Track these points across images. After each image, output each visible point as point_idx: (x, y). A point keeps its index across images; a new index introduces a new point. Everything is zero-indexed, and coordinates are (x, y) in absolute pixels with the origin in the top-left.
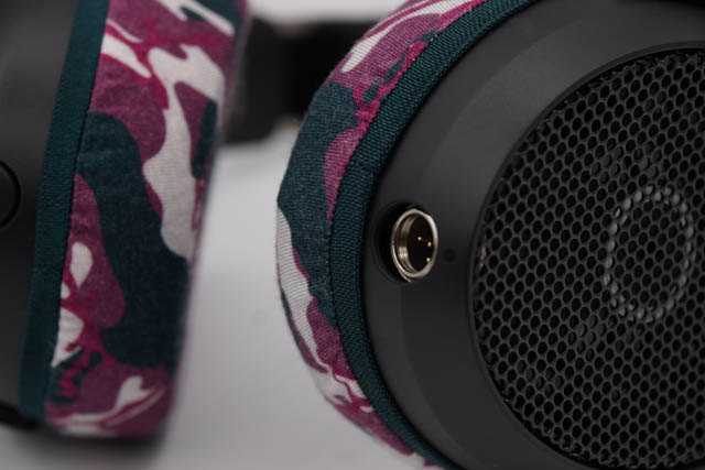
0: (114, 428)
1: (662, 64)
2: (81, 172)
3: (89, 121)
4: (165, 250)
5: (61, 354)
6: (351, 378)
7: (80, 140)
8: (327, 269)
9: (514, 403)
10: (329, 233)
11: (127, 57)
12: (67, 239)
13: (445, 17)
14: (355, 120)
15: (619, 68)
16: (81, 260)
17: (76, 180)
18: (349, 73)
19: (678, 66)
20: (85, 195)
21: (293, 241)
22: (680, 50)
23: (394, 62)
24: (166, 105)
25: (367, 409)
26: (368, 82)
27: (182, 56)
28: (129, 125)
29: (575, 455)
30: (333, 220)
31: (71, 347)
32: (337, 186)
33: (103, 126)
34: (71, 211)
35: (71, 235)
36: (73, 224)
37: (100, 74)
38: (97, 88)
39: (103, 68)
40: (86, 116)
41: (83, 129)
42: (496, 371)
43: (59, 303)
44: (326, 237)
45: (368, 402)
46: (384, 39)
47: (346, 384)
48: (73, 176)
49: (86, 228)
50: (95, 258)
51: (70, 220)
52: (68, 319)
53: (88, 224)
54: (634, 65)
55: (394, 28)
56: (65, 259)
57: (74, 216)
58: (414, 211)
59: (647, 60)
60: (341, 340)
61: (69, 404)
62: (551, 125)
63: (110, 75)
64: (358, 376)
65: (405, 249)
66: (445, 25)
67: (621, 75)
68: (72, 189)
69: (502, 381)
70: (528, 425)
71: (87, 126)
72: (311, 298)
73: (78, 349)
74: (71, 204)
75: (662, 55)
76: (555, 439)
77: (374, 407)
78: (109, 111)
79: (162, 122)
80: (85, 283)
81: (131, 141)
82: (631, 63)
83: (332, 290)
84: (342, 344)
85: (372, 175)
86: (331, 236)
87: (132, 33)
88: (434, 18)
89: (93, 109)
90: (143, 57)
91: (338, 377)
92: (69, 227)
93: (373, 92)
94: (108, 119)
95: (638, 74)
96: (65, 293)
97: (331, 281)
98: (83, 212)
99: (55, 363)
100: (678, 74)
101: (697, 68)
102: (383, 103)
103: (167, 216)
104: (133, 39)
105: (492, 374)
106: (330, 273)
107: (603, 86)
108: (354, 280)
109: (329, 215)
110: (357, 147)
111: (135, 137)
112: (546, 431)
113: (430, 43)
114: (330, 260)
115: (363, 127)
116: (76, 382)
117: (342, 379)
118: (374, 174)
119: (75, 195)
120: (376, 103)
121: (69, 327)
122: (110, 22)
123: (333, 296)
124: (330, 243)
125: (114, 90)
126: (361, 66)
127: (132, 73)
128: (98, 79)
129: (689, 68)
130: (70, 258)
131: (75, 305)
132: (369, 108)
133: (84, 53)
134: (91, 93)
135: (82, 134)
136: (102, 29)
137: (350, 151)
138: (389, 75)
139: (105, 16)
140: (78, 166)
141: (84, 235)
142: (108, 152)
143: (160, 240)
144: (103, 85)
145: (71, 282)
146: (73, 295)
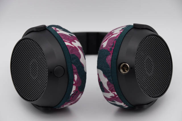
2: (73, 64)
4: (85, 72)
5: (72, 93)
10: (111, 70)
11: (70, 44)
14: (110, 54)
16: (76, 77)
20: (74, 67)
21: (103, 73)
24: (79, 50)
26: (110, 48)
28: (76, 55)
31: (74, 91)
32: (110, 63)
33: (73, 56)
35: (74, 74)
38: (69, 51)
39: (68, 47)
41: (70, 57)
43: (73, 85)
45: (117, 95)
46: (108, 42)
52: (74, 87)
56: (74, 77)
57: (74, 71)
58: (124, 64)
63: (70, 48)
64: (116, 91)
66: (118, 37)
68: (72, 66)
72: (108, 81)
74: (73, 69)
78: (72, 53)
79: (79, 53)
80: (77, 81)
84: (114, 87)
87: (67, 40)
88: (115, 37)
89: (70, 54)
90: (72, 44)
93: (111, 49)
94: (73, 55)
96: (74, 83)
98: (75, 70)
99: (71, 95)
102: (113, 50)
104: (69, 41)
109: (110, 67)
111: (77, 56)
113: (117, 40)
115: (112, 54)
116: (73, 97)
122: (63, 40)
123: (112, 79)
125: (72, 50)
127: (72, 46)
128: (69, 49)
132: (111, 51)
133: (64, 46)
136: (64, 41)
137: (111, 58)
138: (113, 46)
141: (76, 73)
142: (75, 60)
144: (70, 50)
145: (75, 81)
146: (75, 83)
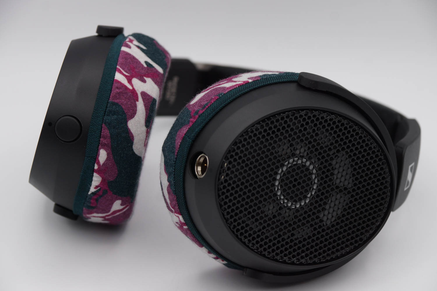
0: (108, 220)
1: (303, 113)
2: (105, 123)
3: (109, 105)
4: (134, 154)
5: (92, 190)
6: (180, 214)
7: (105, 112)
8: (174, 173)
9: (232, 227)
10: (175, 160)
11: (124, 81)
12: (98, 147)
13: (228, 88)
14: (189, 122)
15: (284, 113)
16: (103, 156)
17: (103, 126)
18: (192, 105)
19: (309, 115)
20: (106, 132)
21: (164, 162)
22: (310, 109)
23: (206, 102)
24: (138, 100)
25: (185, 227)
26: (197, 109)
27: (144, 81)
28: (123, 107)
29: (256, 251)
30: (177, 155)
31: (96, 187)
32: (179, 144)
33: (114, 107)
34: (100, 137)
35: (100, 146)
36: (101, 142)
37: (114, 87)
38: (112, 92)
39: (115, 85)
40: (108, 102)
41: (107, 107)
42: (225, 214)
43: (93, 171)
44: (174, 161)
45: (186, 224)
47: (178, 217)
48: (102, 124)
49: (105, 144)
50: (108, 154)
51: (100, 141)
52: (96, 177)
53: (106, 143)
54: (290, 113)
55: (211, 91)
56: (97, 154)
57: (101, 139)
58: (203, 155)
59: (296, 111)
60: (177, 199)
61: (92, 209)
62: (254, 130)
63: (117, 88)
64: (182, 214)
65: (200, 167)
66: (227, 91)
67: (285, 115)
68: (101, 129)
69: (228, 218)
70: (237, 236)
71: (108, 106)
72: (168, 183)
73: (99, 188)
74: (101, 135)
75: (303, 110)
76: (248, 243)
77: (188, 226)
78: (116, 101)
79: (136, 106)
80: (104, 164)
81: (124, 113)
82: (289, 111)
83: (174, 180)
84: (177, 201)
85: (191, 140)
86: (175, 161)
87: (126, 71)
88: (224, 88)
89: (111, 100)
90: (130, 82)
91: (176, 214)
92: (99, 143)
93: (197, 113)
94: (114, 104)
95: (292, 116)
96: (96, 167)
97: (174, 177)
98: (105, 138)
99: (90, 193)
100: (309, 118)
101: (318, 116)
102: (199, 116)
103: (135, 141)
104: (127, 74)
105: (224, 215)
106: (174, 174)
107: (277, 118)
108: (181, 177)
109: (176, 154)
110: (187, 131)
111: (126, 111)
112: (244, 240)
113: (220, 97)
114: (174, 169)
116: (97, 200)
117: (177, 215)
118: (192, 140)
119: (102, 131)
120: (197, 116)
121: (96, 180)
122: (118, 67)
123: (175, 183)
124: (175, 164)
125: (119, 94)
126: (196, 102)
127: (126, 87)
128: (113, 89)
129: (314, 116)
130: (99, 154)
131: (99, 172)
132: (194, 117)
133: (108, 79)
134: (110, 94)
135: (106, 109)
136: (116, 70)
137: (185, 132)
138: (203, 107)
139: (117, 65)
140: (104, 121)
141: (104, 147)
142: (115, 116)
143: (132, 150)
144: (115, 91)
145: (98, 163)
146: (99, 168)
